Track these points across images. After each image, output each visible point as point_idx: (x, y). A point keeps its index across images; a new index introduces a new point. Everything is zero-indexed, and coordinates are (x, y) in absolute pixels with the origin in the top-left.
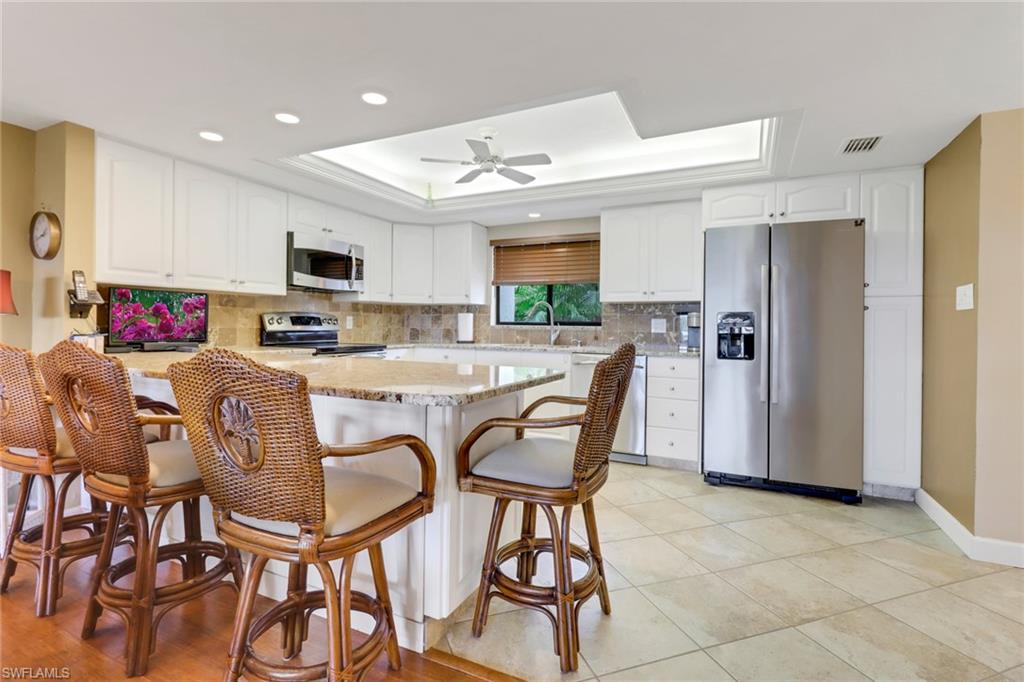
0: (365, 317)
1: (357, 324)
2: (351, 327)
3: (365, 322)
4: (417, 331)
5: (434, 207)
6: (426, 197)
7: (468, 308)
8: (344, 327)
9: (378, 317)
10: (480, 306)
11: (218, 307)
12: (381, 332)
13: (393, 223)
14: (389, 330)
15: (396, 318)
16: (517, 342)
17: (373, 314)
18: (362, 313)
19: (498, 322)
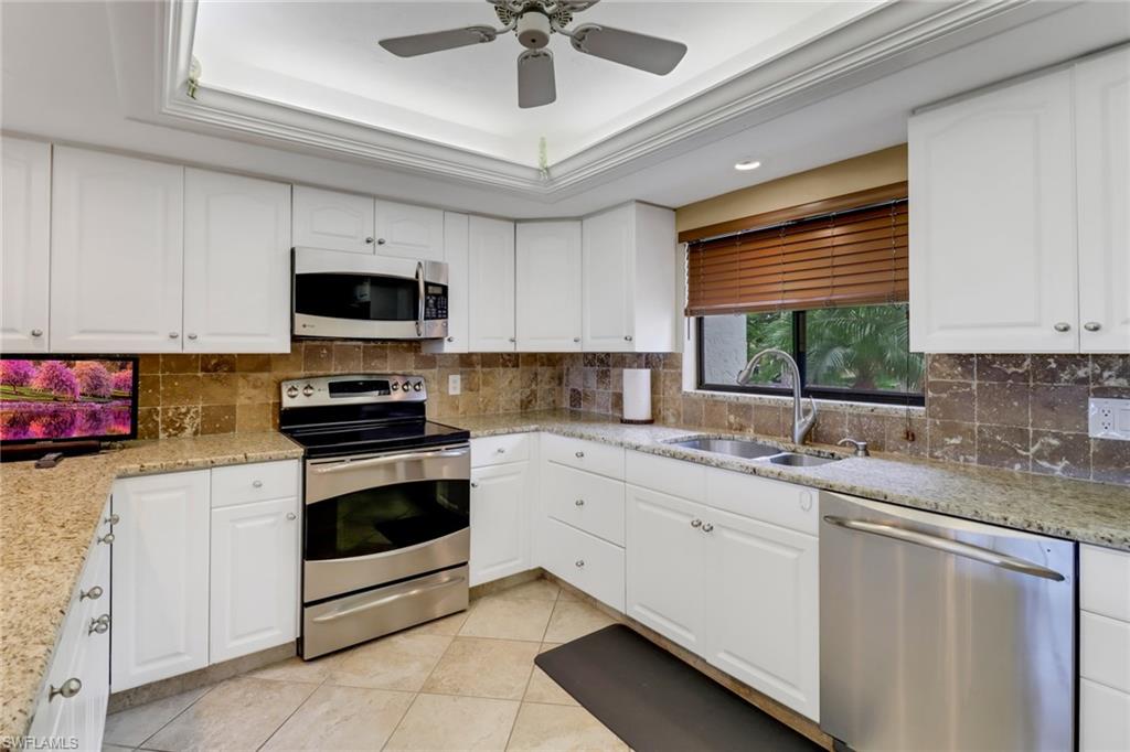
0: (484, 374)
1: (469, 387)
2: (458, 392)
3: (486, 383)
4: (579, 393)
5: (552, 181)
6: (536, 165)
7: (647, 360)
8: (443, 393)
9: (511, 372)
10: (665, 355)
11: (200, 374)
12: (518, 397)
13: (516, 221)
14: (533, 393)
15: (546, 373)
16: (730, 427)
17: (501, 370)
18: (479, 368)
19: (701, 384)
